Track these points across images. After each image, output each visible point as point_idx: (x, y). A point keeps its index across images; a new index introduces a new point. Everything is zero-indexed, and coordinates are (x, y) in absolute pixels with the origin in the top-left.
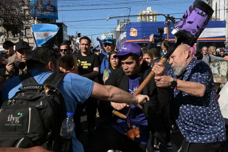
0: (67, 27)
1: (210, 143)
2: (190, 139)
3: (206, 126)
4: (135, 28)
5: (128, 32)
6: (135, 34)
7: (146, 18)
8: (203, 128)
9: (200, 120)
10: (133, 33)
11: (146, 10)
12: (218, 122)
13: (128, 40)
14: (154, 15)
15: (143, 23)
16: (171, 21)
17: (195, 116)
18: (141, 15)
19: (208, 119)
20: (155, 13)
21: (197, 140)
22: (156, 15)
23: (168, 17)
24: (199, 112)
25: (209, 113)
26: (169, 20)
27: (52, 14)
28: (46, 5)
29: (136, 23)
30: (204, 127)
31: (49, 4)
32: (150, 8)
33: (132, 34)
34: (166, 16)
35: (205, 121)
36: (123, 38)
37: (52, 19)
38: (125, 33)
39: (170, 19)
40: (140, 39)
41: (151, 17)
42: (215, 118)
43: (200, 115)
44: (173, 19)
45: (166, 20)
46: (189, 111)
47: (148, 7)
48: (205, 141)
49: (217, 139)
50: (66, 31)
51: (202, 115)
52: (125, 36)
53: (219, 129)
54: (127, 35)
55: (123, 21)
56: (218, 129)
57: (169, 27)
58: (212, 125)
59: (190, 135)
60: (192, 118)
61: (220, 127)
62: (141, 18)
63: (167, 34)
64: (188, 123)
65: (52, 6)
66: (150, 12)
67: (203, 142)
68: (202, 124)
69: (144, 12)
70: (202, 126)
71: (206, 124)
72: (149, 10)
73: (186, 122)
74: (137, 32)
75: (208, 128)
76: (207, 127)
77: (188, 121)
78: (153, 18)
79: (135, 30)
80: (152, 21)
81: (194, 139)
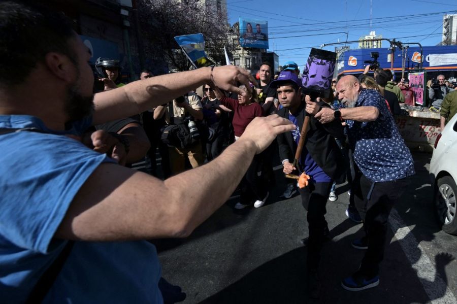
0: (278, 56)
1: (399, 179)
2: (377, 178)
3: (391, 161)
4: (354, 56)
5: (346, 61)
6: (354, 63)
7: (369, 44)
8: (389, 164)
9: (384, 155)
10: (352, 62)
11: (368, 35)
12: (404, 154)
13: (346, 70)
14: (379, 40)
15: (363, 50)
16: (396, 46)
17: (377, 151)
18: (363, 41)
19: (393, 152)
20: (379, 38)
21: (384, 178)
22: (381, 40)
23: (393, 42)
24: (381, 146)
25: (393, 145)
26: (393, 46)
27: (262, 43)
28: (256, 34)
29: (356, 50)
30: (390, 162)
31: (259, 32)
32: (374, 32)
33: (351, 64)
34: (391, 40)
35: (390, 155)
36: (340, 68)
37: (262, 49)
38: (343, 62)
39: (396, 45)
40: (359, 69)
41: (375, 43)
42: (400, 150)
43: (383, 149)
44: (399, 44)
45: (391, 46)
46: (370, 148)
47: (372, 32)
48: (393, 178)
49: (407, 173)
50: (278, 61)
51: (385, 149)
52: (343, 66)
53: (407, 162)
54: (345, 65)
55: (341, 48)
56: (405, 163)
57: (394, 54)
58: (398, 159)
59: (376, 174)
60: (374, 155)
61: (408, 160)
62: (363, 44)
63: (390, 62)
64: (371, 162)
65: (262, 34)
66: (374, 38)
67: (391, 180)
68: (387, 160)
69: (366, 38)
70: (387, 161)
71: (392, 158)
72: (372, 35)
73: (369, 161)
74: (357, 60)
75: (395, 162)
76: (393, 162)
77: (370, 159)
78: (377, 44)
79: (354, 58)
80: (375, 47)
81: (381, 178)
